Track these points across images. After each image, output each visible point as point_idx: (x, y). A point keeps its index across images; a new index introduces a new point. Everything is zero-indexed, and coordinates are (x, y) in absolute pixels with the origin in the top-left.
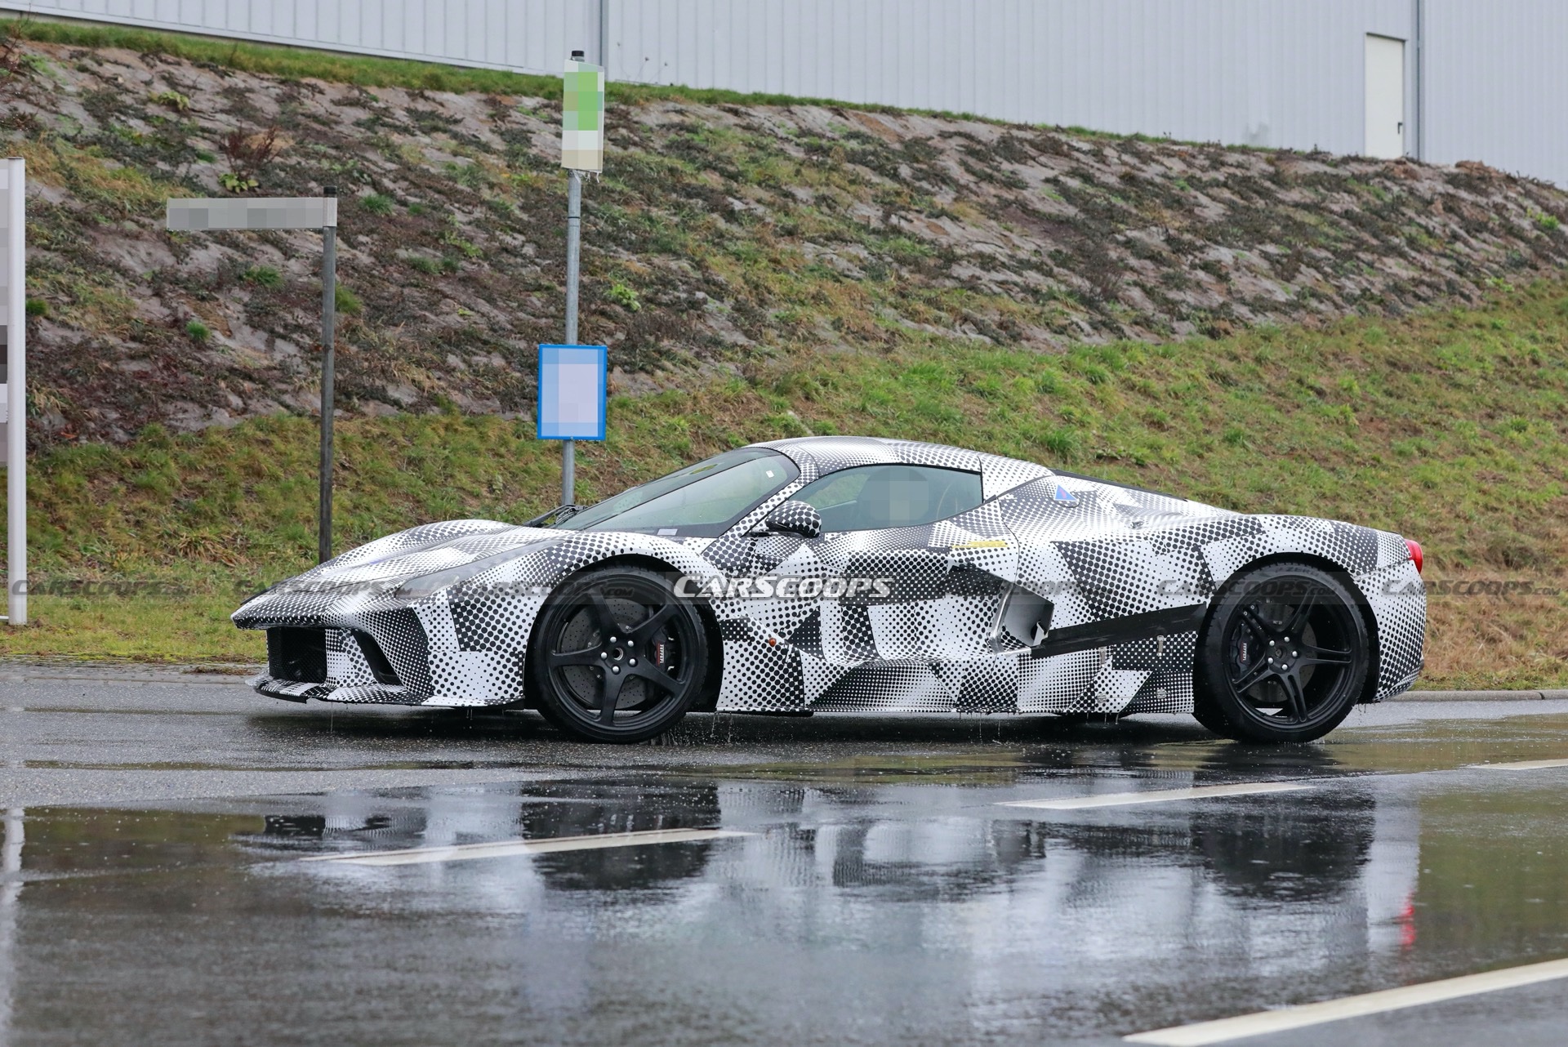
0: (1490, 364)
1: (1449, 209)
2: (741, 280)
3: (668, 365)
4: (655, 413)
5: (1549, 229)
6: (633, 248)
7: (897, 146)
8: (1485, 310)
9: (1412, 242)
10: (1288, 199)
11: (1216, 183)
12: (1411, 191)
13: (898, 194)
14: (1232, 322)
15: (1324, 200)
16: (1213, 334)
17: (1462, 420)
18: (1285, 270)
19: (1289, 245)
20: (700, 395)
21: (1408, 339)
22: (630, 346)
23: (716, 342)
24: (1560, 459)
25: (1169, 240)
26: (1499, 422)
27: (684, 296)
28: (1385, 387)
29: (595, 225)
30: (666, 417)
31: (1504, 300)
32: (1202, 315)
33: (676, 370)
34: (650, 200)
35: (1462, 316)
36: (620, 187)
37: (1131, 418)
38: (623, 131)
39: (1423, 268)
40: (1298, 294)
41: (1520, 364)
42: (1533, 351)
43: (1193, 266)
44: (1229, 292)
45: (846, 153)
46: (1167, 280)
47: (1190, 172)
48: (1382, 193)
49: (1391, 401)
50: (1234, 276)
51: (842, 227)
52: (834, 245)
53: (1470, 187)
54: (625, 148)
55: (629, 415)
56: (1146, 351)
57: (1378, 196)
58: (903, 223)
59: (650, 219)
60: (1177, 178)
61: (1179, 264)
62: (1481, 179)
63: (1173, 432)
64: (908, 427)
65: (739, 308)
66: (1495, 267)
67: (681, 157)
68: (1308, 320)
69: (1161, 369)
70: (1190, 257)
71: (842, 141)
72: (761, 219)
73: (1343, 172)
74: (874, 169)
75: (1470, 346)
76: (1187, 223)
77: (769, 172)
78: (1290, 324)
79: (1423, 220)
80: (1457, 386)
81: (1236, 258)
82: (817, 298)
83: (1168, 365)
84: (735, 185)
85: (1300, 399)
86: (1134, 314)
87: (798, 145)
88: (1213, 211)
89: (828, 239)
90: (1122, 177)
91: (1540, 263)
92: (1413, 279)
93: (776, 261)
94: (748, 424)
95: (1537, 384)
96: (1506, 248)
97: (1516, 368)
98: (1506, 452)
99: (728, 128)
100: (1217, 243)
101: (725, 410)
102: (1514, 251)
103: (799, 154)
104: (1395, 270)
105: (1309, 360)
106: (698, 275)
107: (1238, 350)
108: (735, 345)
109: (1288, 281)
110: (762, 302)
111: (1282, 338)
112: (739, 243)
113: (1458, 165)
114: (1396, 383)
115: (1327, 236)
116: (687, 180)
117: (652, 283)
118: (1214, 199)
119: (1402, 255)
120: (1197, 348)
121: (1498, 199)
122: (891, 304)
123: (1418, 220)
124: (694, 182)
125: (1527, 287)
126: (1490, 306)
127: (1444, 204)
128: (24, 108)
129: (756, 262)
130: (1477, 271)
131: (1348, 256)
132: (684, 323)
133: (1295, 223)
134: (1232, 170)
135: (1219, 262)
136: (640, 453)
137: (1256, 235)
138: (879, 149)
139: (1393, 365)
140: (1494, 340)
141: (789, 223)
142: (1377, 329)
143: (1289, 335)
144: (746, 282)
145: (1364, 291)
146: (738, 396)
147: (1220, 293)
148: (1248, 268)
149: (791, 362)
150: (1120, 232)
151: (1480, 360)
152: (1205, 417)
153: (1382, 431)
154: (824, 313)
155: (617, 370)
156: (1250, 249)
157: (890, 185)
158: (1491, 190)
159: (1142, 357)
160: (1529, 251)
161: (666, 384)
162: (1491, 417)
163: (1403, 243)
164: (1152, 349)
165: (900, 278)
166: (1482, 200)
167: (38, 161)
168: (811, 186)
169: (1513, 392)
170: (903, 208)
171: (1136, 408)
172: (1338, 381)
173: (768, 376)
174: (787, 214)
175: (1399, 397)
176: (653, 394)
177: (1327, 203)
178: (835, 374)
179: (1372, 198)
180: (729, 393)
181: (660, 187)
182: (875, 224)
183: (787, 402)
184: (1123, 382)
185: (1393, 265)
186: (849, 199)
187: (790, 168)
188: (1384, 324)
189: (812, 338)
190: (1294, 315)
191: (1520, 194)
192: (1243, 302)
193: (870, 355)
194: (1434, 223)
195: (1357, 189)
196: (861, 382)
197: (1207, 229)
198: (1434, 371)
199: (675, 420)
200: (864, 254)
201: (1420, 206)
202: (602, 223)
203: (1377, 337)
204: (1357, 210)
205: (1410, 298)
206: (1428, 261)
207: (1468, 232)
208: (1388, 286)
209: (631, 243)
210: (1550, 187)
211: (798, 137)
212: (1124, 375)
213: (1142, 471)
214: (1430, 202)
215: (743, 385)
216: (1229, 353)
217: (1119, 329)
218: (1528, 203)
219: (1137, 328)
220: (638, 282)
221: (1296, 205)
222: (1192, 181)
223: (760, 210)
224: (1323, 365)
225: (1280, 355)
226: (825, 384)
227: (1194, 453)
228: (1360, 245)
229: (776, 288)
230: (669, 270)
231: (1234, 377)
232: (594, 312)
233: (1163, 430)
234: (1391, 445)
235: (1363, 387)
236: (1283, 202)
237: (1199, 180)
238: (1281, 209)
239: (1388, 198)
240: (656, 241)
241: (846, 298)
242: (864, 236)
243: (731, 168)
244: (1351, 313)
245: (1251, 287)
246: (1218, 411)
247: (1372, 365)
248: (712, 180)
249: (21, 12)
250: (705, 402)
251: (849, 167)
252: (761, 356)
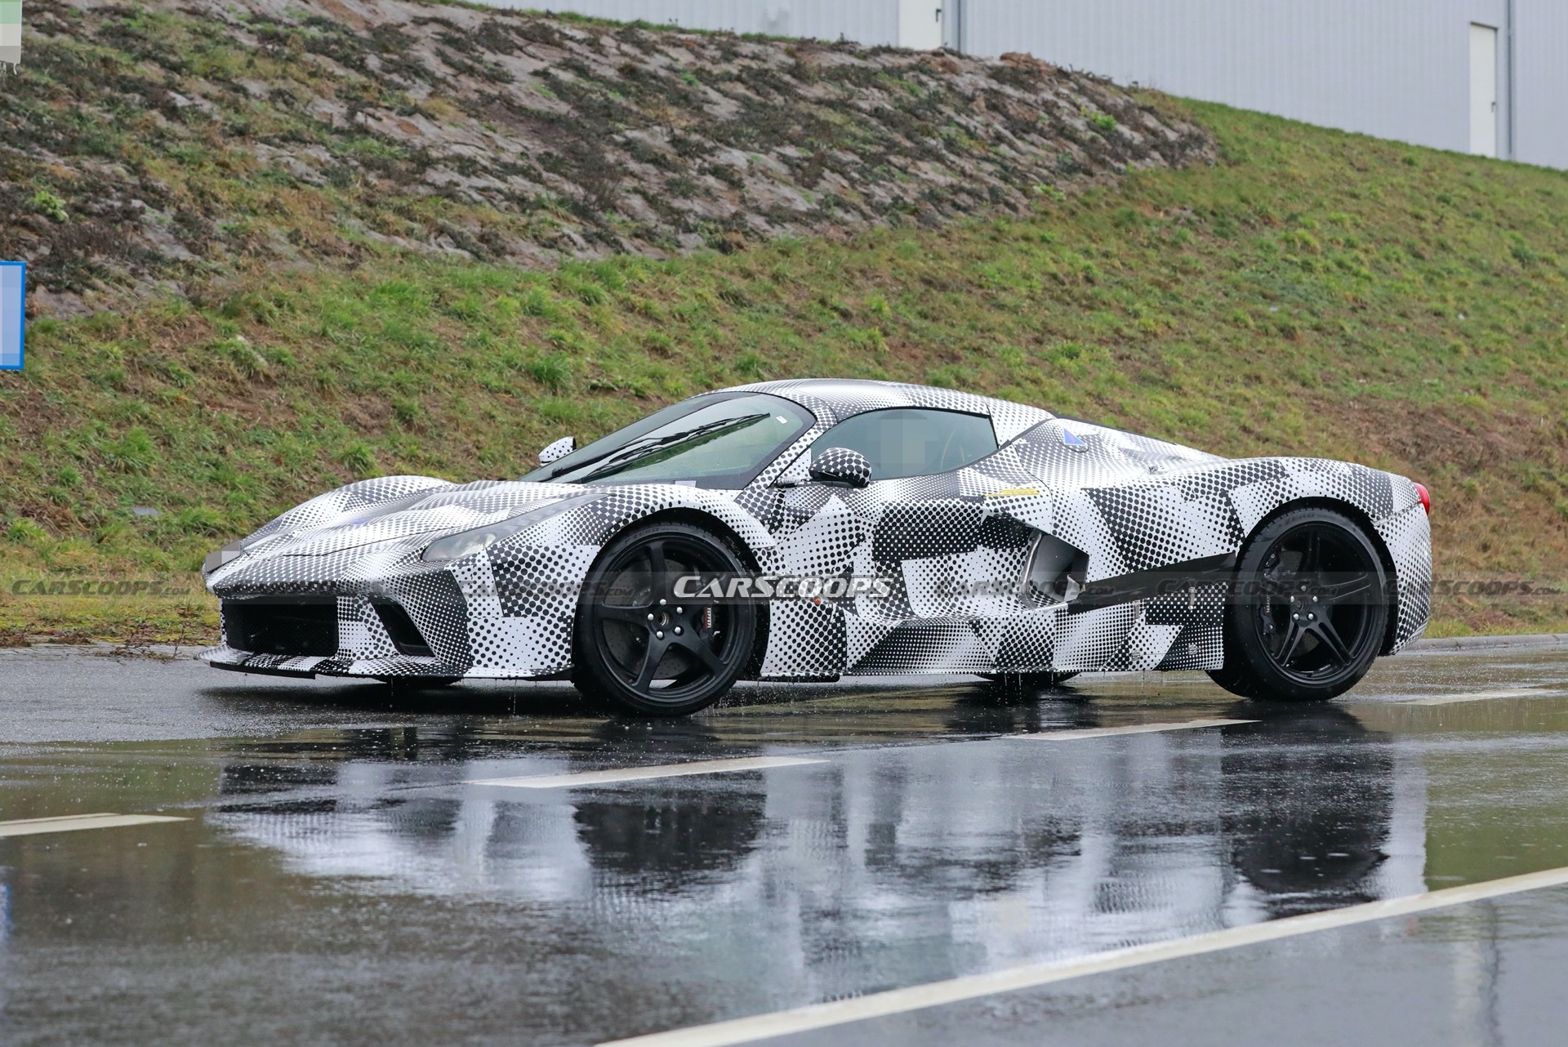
0: (1039, 281)
1: (993, 107)
2: (184, 187)
3: (100, 283)
4: (84, 338)
5: (1106, 129)
6: (60, 149)
7: (364, 34)
8: (1033, 221)
9: (950, 144)
10: (810, 95)
11: (729, 77)
12: (950, 87)
13: (365, 88)
14: (746, 234)
15: (850, 97)
16: (724, 248)
17: (1006, 346)
18: (806, 175)
19: (811, 148)
20: (136, 317)
21: (945, 253)
22: (55, 261)
23: (155, 258)
24: (1116, 389)
25: (675, 142)
26: (1049, 348)
27: (118, 204)
28: (919, 308)
29: (16, 123)
30: (97, 343)
31: (1054, 210)
32: (712, 226)
33: (109, 290)
34: (80, 95)
35: (1006, 227)
36: (45, 79)
37: (632, 344)
38: (49, 16)
39: (963, 173)
40: (820, 203)
41: (1072, 283)
42: (1088, 267)
43: (702, 171)
44: (743, 200)
45: (306, 42)
46: (672, 187)
47: (699, 64)
48: (917, 88)
49: (926, 323)
50: (748, 182)
51: (301, 126)
52: (291, 146)
53: (1018, 83)
54: (51, 35)
55: (54, 341)
56: (647, 267)
57: (912, 92)
58: (371, 121)
59: (80, 117)
60: (684, 71)
61: (686, 168)
62: (1029, 73)
63: (678, 359)
64: (375, 354)
65: (182, 218)
66: (1045, 172)
67: (115, 45)
68: (832, 232)
69: (665, 288)
70: (699, 161)
71: (301, 28)
72: (207, 117)
73: (873, 64)
74: (338, 60)
75: (1016, 262)
76: (695, 122)
77: (217, 63)
78: (812, 237)
79: (963, 120)
80: (1001, 307)
81: (750, 162)
82: (272, 207)
83: (672, 282)
84: (178, 77)
85: (822, 322)
86: (634, 225)
87: (250, 32)
88: (724, 109)
89: (284, 139)
90: (621, 70)
91: (1095, 169)
92: (952, 186)
93: (224, 165)
94: (191, 350)
95: (1090, 304)
96: (1057, 151)
97: (1068, 286)
98: (1055, 382)
99: (170, 12)
100: (729, 144)
101: (163, 334)
102: (1066, 155)
103: (251, 43)
104: (932, 175)
105: (832, 277)
106: (134, 180)
107: (753, 266)
108: (176, 261)
109: (810, 187)
110: (208, 212)
111: (803, 252)
112: (182, 144)
113: (1003, 58)
114: (931, 304)
115: (855, 137)
116: (123, 72)
117: (82, 190)
118: (725, 94)
119: (939, 159)
120: (706, 264)
121: (1048, 96)
122: (356, 214)
123: (958, 119)
124: (130, 74)
125: (1080, 194)
126: (1039, 217)
127: (987, 100)
129: (201, 165)
130: (1024, 178)
131: (878, 159)
132: (118, 236)
133: (818, 121)
134: (747, 62)
135: (731, 166)
136: (68, 385)
137: (772, 134)
138: (344, 37)
139: (929, 283)
140: (1043, 255)
141: (240, 121)
142: (910, 242)
143: (810, 250)
144: (190, 189)
145: (896, 199)
146: (180, 319)
147: (732, 202)
148: (763, 173)
149: (241, 281)
150: (618, 132)
151: (1027, 277)
152: (714, 342)
153: (915, 357)
154: (279, 224)
155: (41, 290)
156: (767, 152)
157: (355, 78)
158: (1040, 85)
159: (642, 274)
160: (1082, 154)
161: (97, 305)
162: (1039, 341)
163: (941, 145)
164: (654, 264)
165: (366, 184)
166: (1030, 97)
168: (265, 79)
169: (1064, 314)
170: (370, 104)
171: (635, 331)
172: (866, 301)
173: (215, 295)
174: (237, 111)
175: (935, 319)
176: (82, 316)
177: (855, 100)
178: (291, 294)
179: (905, 94)
180: (170, 316)
181: (92, 80)
182: (338, 122)
183: (236, 327)
184: (621, 302)
185: (929, 171)
186: (308, 94)
187: (242, 58)
188: (918, 237)
189: (266, 253)
190: (817, 227)
191: (1073, 90)
192: (758, 211)
193: (331, 272)
194: (973, 123)
195: (888, 84)
196: (321, 302)
197: (718, 128)
198: (974, 290)
199: (107, 347)
200: (325, 156)
201: (959, 102)
202: (24, 121)
203: (910, 252)
204: (889, 107)
205: (948, 208)
206: (968, 166)
207: (1014, 133)
208: (923, 194)
209: (57, 143)
210: (1107, 83)
211: (251, 22)
212: (622, 294)
213: (641, 404)
214: (972, 99)
215: (185, 306)
216: (741, 270)
217: (616, 242)
218: (1082, 100)
219: (638, 242)
220: (65, 189)
221: (820, 102)
222: (700, 74)
223: (206, 106)
224: (849, 283)
225: (800, 271)
226: (280, 305)
227: (702, 382)
228: (892, 146)
229: (225, 196)
230: (101, 174)
231: (748, 296)
232: (15, 223)
233: (667, 357)
234: (925, 373)
235: (894, 308)
236: (804, 98)
237: (709, 73)
238: (802, 107)
239: (924, 94)
240: (86, 142)
241: (305, 208)
242: (326, 137)
243: (173, 58)
244: (881, 224)
245: (767, 195)
246: (730, 335)
247: (904, 283)
248: (151, 72)
250: (141, 326)
251: (309, 57)
252: (207, 274)
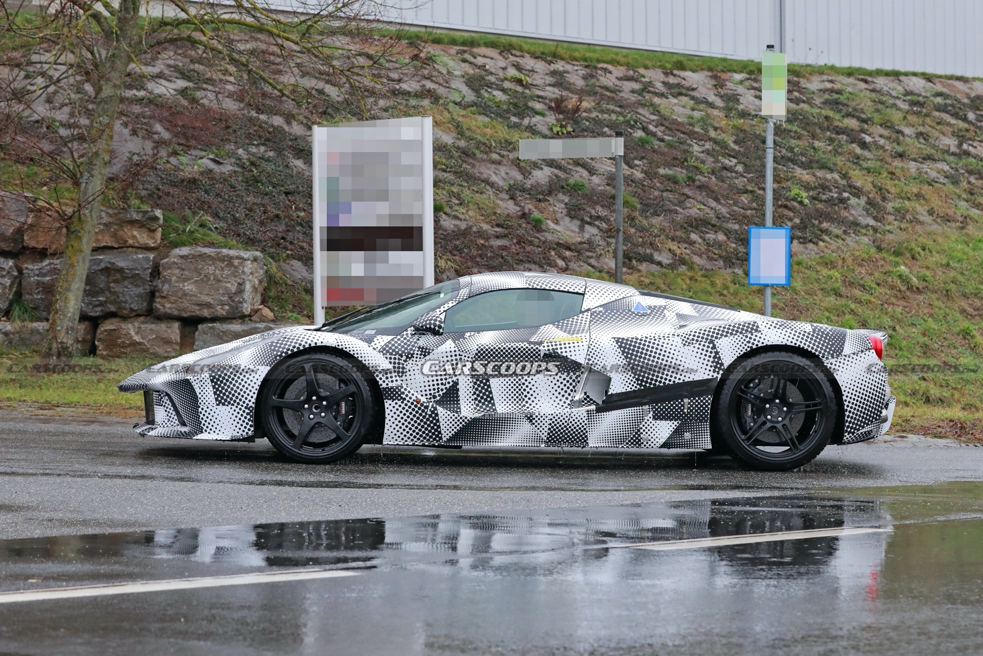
2: (871, 185)
3: (827, 238)
4: (819, 268)
6: (803, 166)
7: (966, 101)
13: (967, 130)
20: (846, 257)
22: (803, 227)
23: (856, 224)
27: (835, 195)
29: (780, 152)
30: (826, 271)
33: (832, 242)
34: (814, 136)
36: (795, 128)
38: (796, 94)
45: (935, 106)
51: (933, 151)
52: (928, 162)
54: (798, 104)
55: (803, 270)
58: (971, 149)
59: (814, 148)
64: (975, 276)
65: (870, 203)
67: (832, 109)
71: (932, 98)
72: (882, 147)
74: (952, 115)
77: (887, 118)
82: (918, 196)
84: (866, 126)
87: (904, 101)
89: (924, 159)
93: (892, 173)
94: (876, 274)
99: (861, 91)
101: (860, 265)
103: (905, 106)
106: (844, 182)
108: (867, 226)
110: (884, 199)
112: (869, 162)
116: (836, 123)
117: (816, 188)
122: (964, 199)
124: (840, 124)
128: (429, 85)
129: (880, 174)
132: (836, 212)
136: (810, 293)
138: (955, 102)
141: (900, 149)
144: (874, 186)
146: (870, 257)
149: (903, 236)
154: (922, 205)
155: (795, 242)
157: (962, 125)
161: (825, 250)
165: (969, 183)
167: (438, 117)
168: (913, 126)
170: (970, 139)
173: (889, 244)
174: (898, 144)
176: (818, 256)
178: (930, 243)
180: (864, 255)
181: (820, 128)
182: (953, 149)
183: (900, 261)
186: (937, 134)
187: (900, 115)
189: (916, 221)
193: (951, 231)
196: (946, 248)
199: (831, 273)
200: (947, 168)
202: (784, 151)
209: (802, 163)
211: (905, 95)
215: (873, 250)
220: (807, 187)
223: (882, 142)
226: (924, 249)
229: (893, 190)
230: (826, 180)
232: (781, 206)
240: (817, 162)
241: (936, 196)
242: (947, 157)
243: (863, 116)
248: (852, 123)
249: (426, 27)
250: (849, 261)
251: (937, 114)
252: (884, 232)
